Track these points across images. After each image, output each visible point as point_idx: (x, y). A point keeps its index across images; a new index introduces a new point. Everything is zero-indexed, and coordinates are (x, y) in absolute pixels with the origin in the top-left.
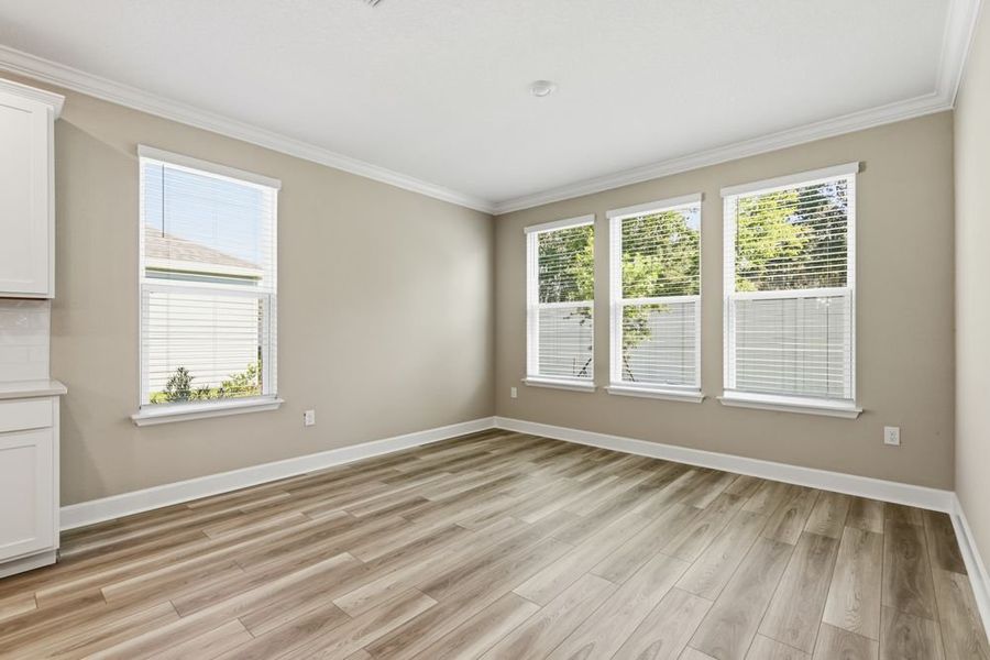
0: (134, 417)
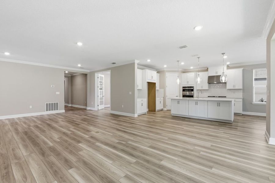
0: (252, 103)
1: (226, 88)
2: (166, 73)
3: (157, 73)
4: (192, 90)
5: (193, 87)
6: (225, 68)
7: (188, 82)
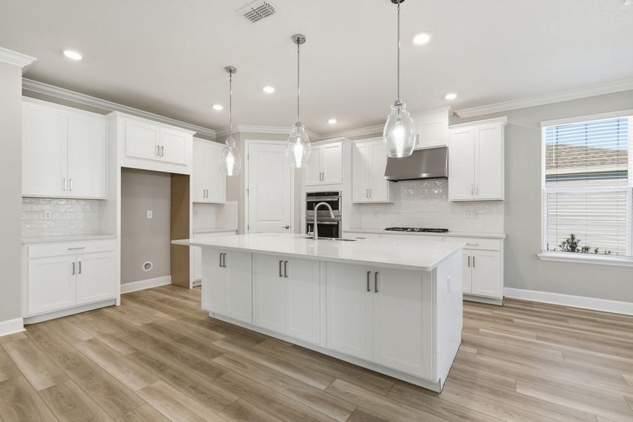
0: (539, 255)
1: (447, 197)
2: (247, 141)
3: (194, 136)
4: (335, 205)
5: (337, 194)
6: (444, 118)
7: (322, 176)
